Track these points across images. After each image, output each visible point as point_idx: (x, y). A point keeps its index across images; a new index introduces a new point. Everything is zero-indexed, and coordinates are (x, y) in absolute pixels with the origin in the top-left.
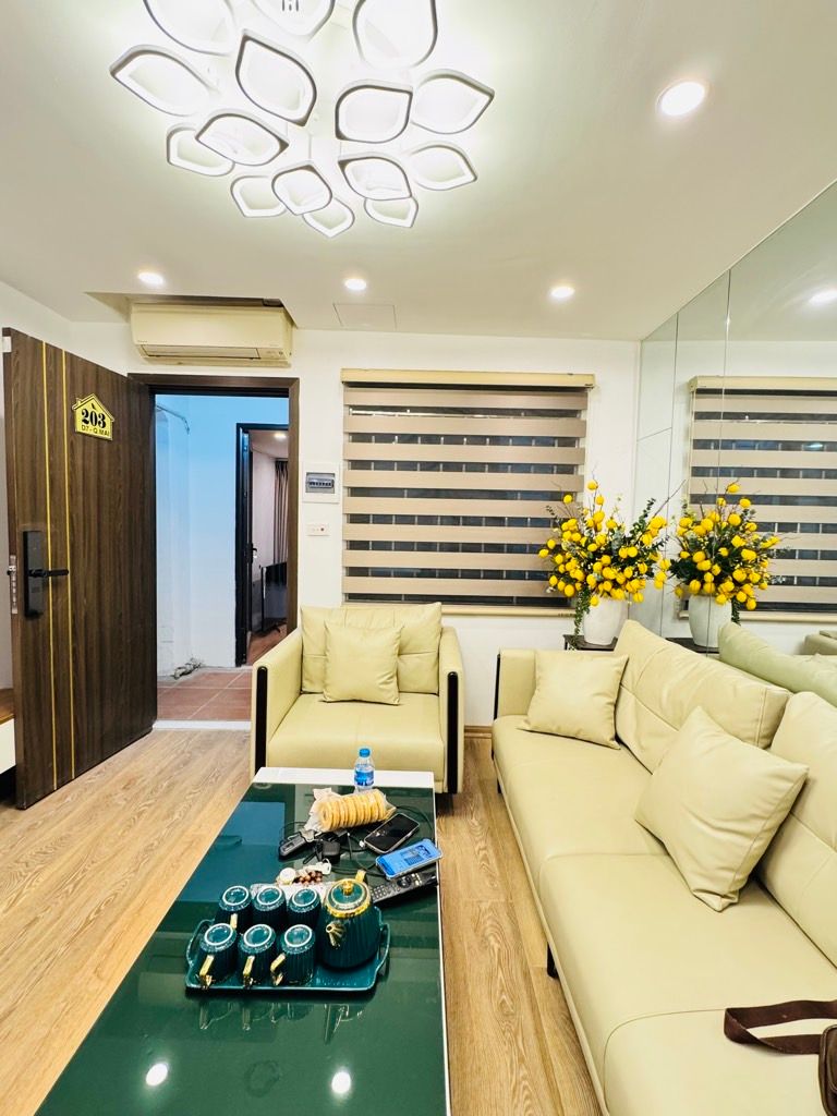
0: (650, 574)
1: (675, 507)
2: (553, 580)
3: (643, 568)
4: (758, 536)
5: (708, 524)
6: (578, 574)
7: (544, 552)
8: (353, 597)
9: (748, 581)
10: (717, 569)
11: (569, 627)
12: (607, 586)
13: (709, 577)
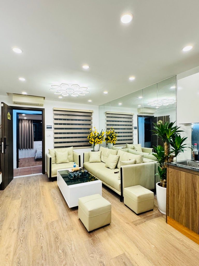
0: (103, 140)
1: (105, 131)
2: (90, 142)
3: (102, 139)
4: (115, 134)
5: (109, 133)
6: (94, 141)
7: (88, 138)
8: (55, 147)
9: (114, 140)
10: (111, 139)
11: (92, 149)
12: (98, 142)
13: (110, 140)
